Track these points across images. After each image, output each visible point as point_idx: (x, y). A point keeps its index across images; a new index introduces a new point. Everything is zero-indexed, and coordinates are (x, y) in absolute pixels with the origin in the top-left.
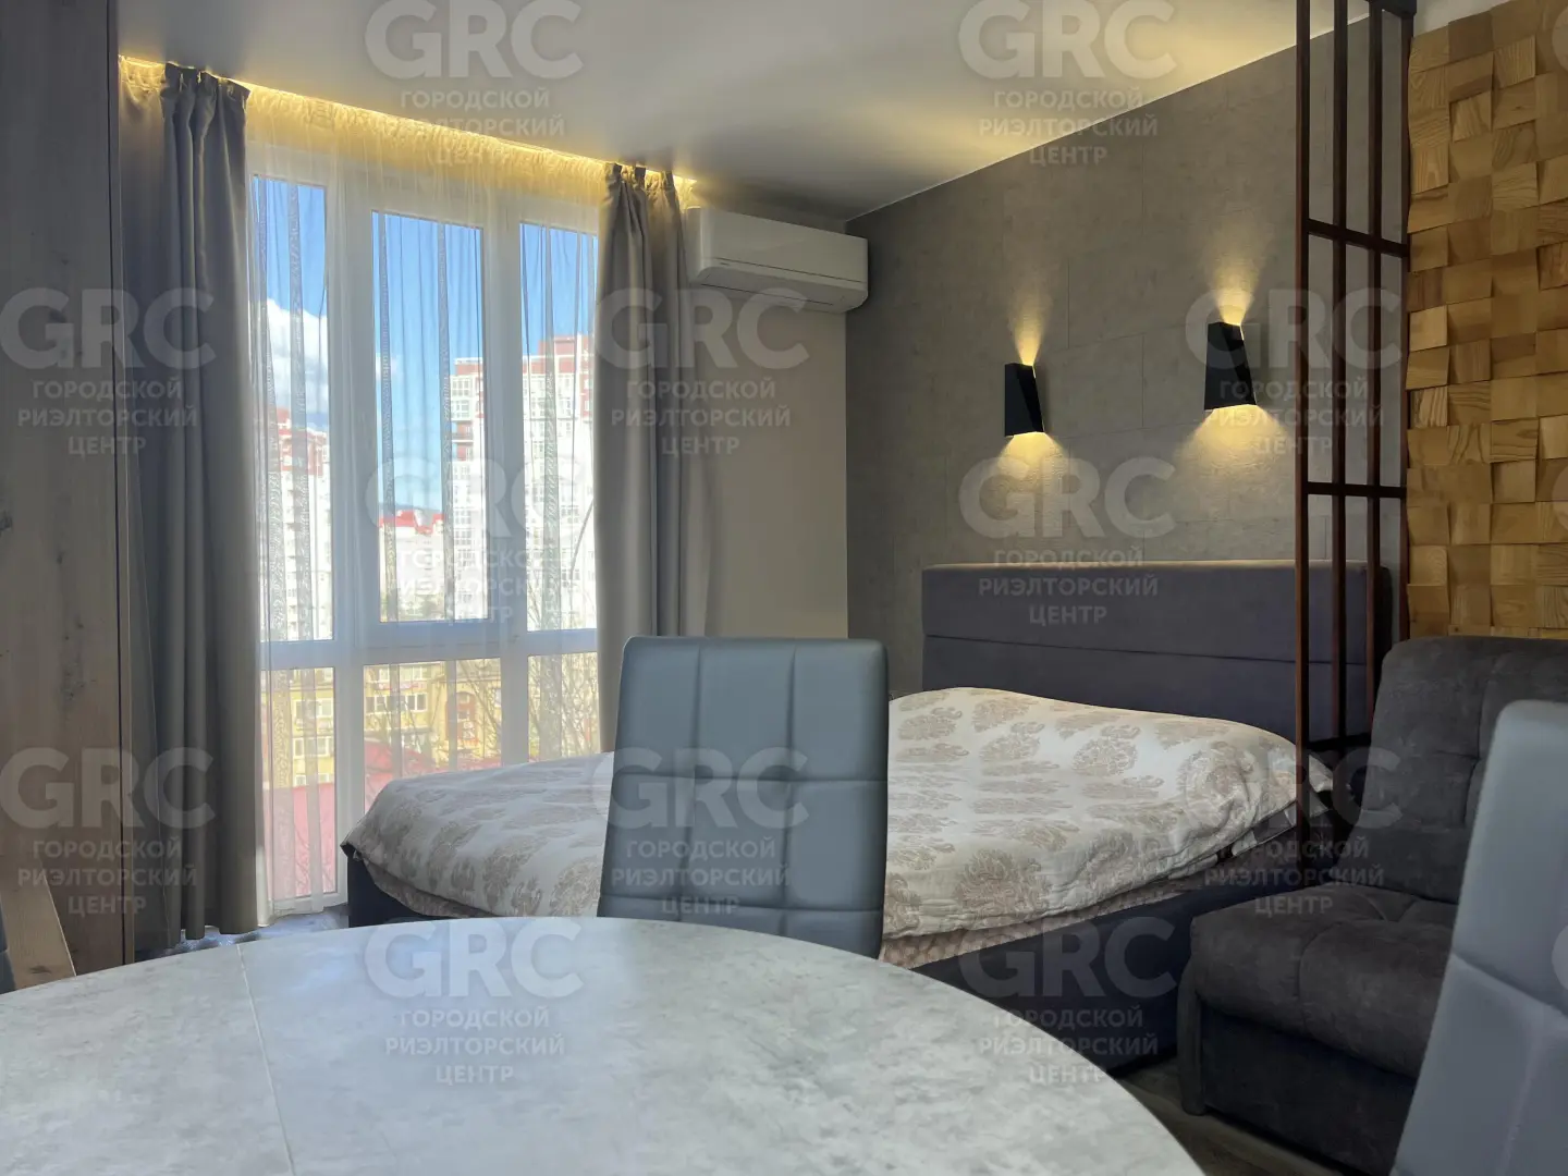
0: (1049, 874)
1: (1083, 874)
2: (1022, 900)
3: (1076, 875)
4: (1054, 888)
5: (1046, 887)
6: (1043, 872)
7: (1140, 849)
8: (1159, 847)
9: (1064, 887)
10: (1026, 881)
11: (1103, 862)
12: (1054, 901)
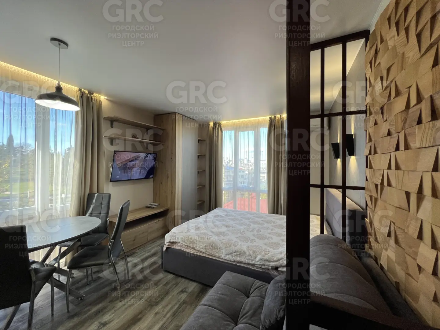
0: (224, 251)
1: (232, 254)
2: (217, 253)
3: (231, 254)
4: (224, 254)
5: (222, 254)
6: (223, 250)
7: (247, 255)
8: (251, 257)
9: (226, 255)
10: (219, 250)
11: (237, 255)
12: (223, 256)
